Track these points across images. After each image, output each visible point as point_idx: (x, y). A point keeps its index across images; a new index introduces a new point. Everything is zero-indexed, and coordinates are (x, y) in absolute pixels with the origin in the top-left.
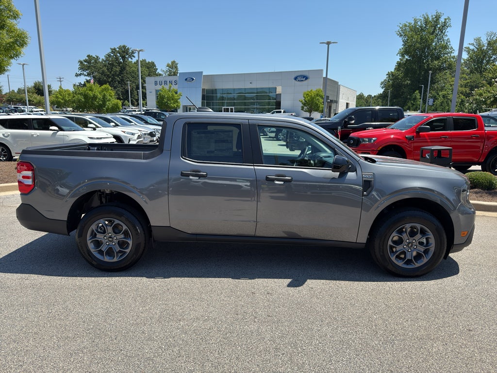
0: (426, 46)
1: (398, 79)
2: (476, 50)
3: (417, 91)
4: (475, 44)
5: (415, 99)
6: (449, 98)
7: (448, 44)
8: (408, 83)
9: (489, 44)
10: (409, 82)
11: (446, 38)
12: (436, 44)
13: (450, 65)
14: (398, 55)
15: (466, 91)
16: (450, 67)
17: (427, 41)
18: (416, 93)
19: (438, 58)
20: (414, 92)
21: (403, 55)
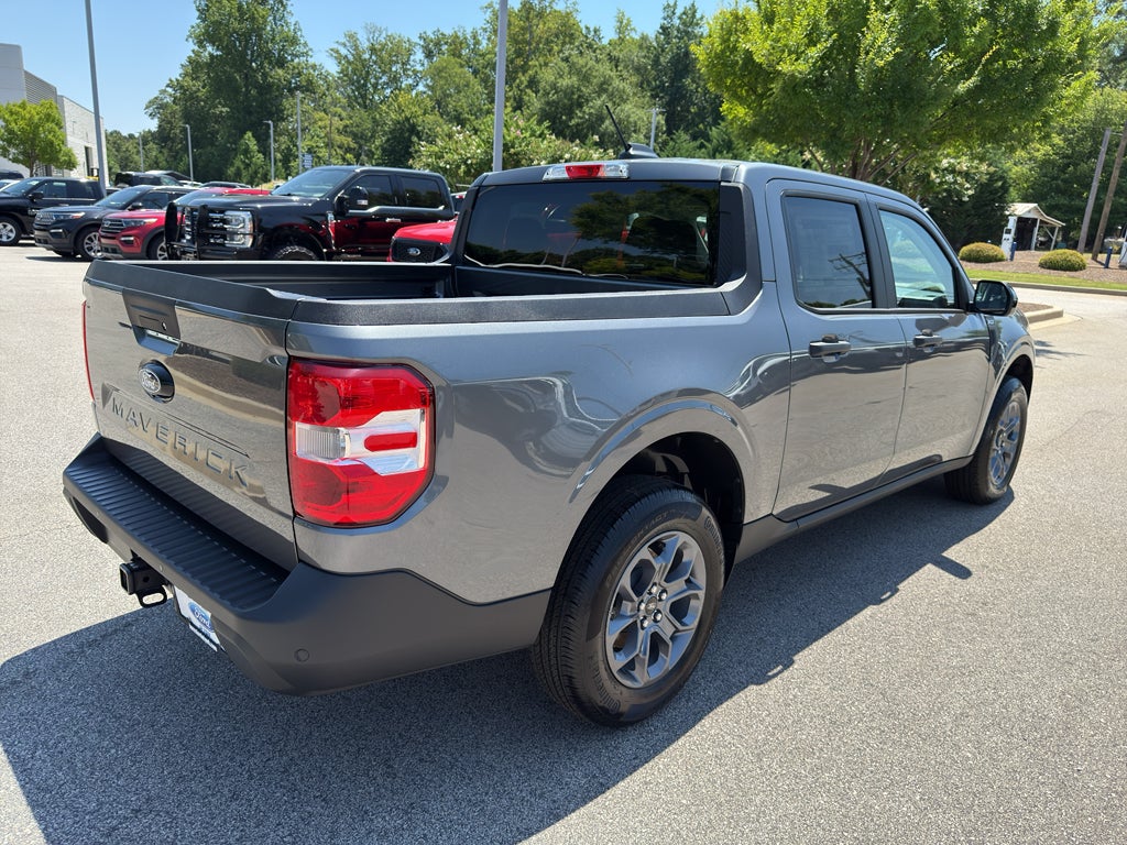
0: (253, 30)
1: (198, 99)
2: (351, 58)
3: (249, 134)
4: (348, 44)
5: (247, 151)
6: (321, 155)
7: (299, 33)
8: (221, 112)
9: (373, 50)
10: (224, 110)
11: (292, 20)
12: (273, 30)
13: (310, 82)
14: (190, 40)
15: (348, 144)
16: (309, 88)
17: (253, 19)
18: (246, 137)
19: (281, 63)
20: (242, 137)
21: (200, 43)
